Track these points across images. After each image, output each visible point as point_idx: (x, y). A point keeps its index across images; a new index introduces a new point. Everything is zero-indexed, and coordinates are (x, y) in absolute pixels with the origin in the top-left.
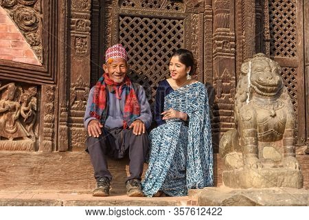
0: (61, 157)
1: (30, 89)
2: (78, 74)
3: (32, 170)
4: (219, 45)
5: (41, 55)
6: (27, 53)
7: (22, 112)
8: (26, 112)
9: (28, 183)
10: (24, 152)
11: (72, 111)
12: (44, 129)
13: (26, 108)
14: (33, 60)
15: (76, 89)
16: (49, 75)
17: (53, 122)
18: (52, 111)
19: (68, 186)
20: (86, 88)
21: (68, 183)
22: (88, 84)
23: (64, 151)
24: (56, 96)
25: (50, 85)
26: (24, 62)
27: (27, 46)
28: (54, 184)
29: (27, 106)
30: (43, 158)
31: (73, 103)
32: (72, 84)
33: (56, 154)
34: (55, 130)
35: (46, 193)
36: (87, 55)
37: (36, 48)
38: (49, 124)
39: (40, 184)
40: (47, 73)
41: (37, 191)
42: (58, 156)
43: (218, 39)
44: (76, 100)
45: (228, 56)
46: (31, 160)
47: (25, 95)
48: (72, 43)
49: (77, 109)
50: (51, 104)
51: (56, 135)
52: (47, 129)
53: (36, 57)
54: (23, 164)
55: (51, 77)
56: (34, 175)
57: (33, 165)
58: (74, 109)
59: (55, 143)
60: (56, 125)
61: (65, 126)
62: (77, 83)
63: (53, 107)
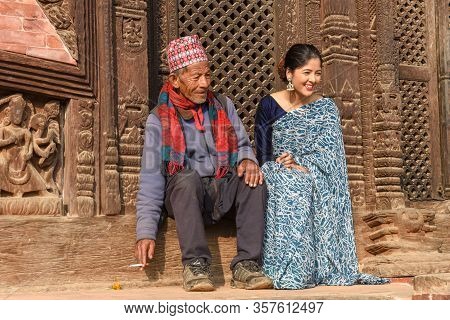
0: (110, 225)
1: (48, 106)
2: (129, 81)
3: (62, 249)
4: (335, 42)
5: (75, 46)
6: (51, 41)
7: (36, 146)
8: (43, 146)
9: (57, 272)
10: (46, 217)
11: (121, 145)
12: (78, 176)
13: (43, 140)
14: (62, 53)
15: (127, 107)
16: (87, 81)
17: (93, 164)
18: (90, 146)
19: (124, 274)
20: (143, 106)
21: (124, 271)
22: (146, 99)
23: (114, 215)
24: (97, 120)
25: (87, 100)
26: (46, 56)
27: (50, 29)
28: (99, 273)
29: (43, 135)
30: (79, 227)
31: (123, 132)
32: (121, 99)
33: (100, 219)
34: (97, 178)
35: (89, 288)
36: (143, 49)
37: (66, 33)
38: (87, 167)
39: (76, 273)
40: (84, 77)
41: (74, 286)
42: (104, 223)
43: (333, 33)
44: (126, 126)
45: (348, 59)
46: (59, 231)
47: (39, 115)
48: (118, 28)
49: (129, 142)
50: (89, 133)
51: (97, 187)
52: (84, 176)
53: (66, 49)
54: (47, 239)
55: (88, 85)
56: (65, 257)
57: (63, 241)
58: (124, 142)
59: (97, 200)
60: (97, 168)
61: (115, 172)
62: (128, 97)
63: (93, 139)
